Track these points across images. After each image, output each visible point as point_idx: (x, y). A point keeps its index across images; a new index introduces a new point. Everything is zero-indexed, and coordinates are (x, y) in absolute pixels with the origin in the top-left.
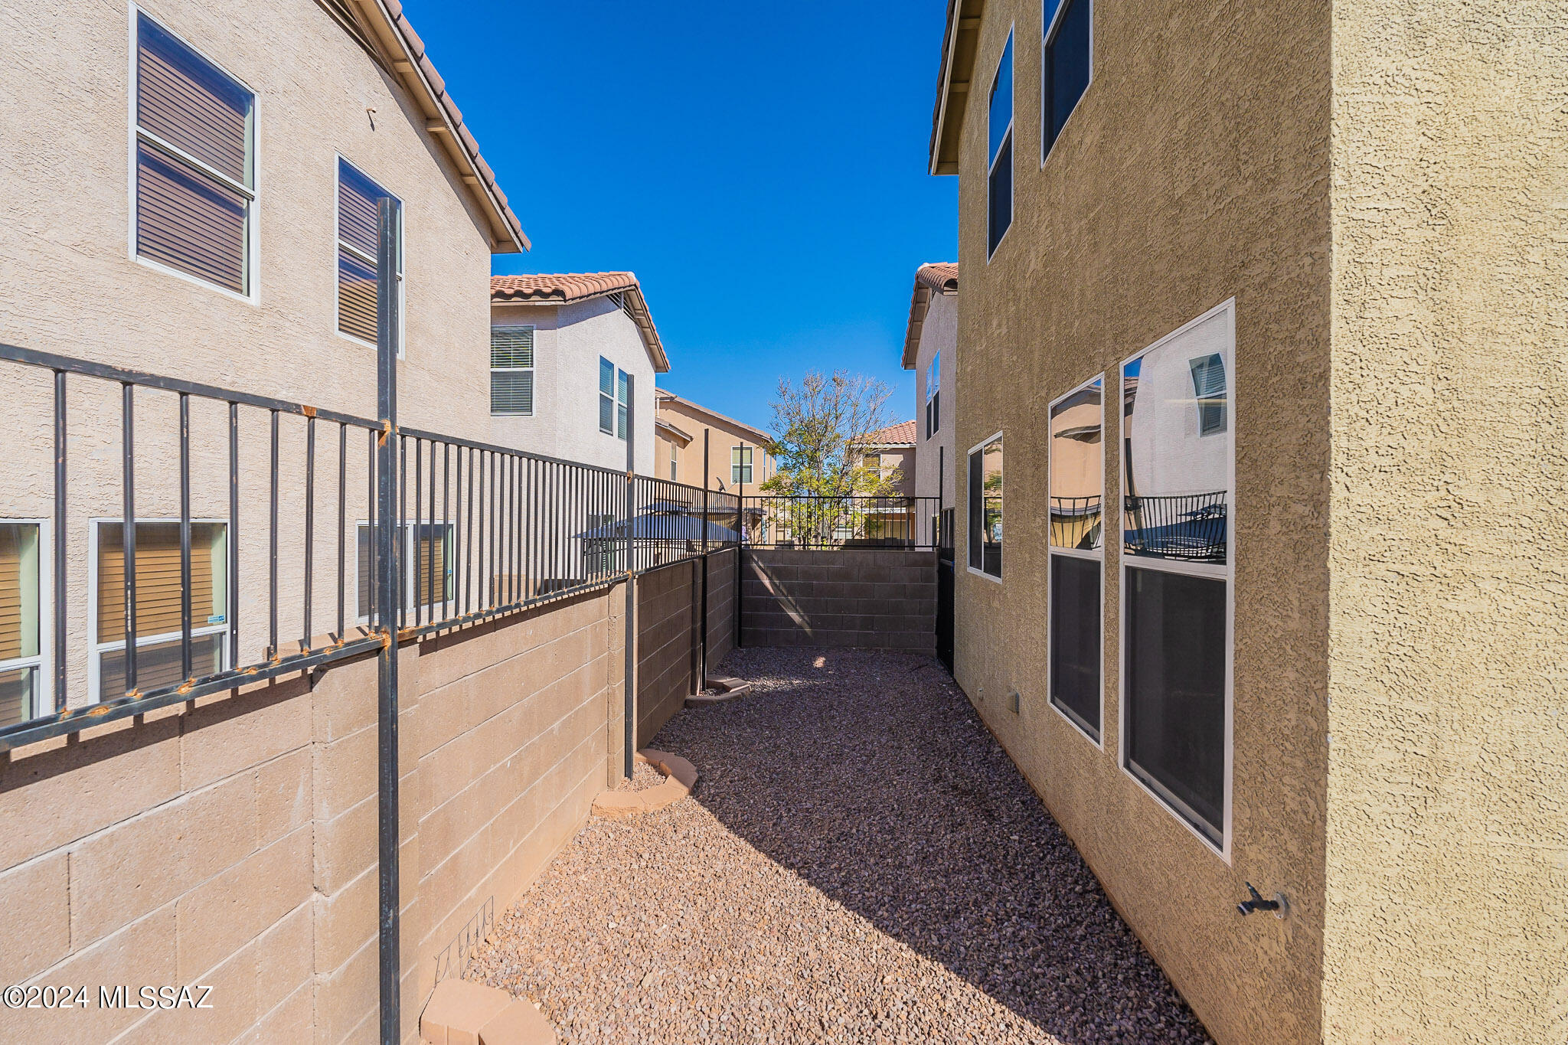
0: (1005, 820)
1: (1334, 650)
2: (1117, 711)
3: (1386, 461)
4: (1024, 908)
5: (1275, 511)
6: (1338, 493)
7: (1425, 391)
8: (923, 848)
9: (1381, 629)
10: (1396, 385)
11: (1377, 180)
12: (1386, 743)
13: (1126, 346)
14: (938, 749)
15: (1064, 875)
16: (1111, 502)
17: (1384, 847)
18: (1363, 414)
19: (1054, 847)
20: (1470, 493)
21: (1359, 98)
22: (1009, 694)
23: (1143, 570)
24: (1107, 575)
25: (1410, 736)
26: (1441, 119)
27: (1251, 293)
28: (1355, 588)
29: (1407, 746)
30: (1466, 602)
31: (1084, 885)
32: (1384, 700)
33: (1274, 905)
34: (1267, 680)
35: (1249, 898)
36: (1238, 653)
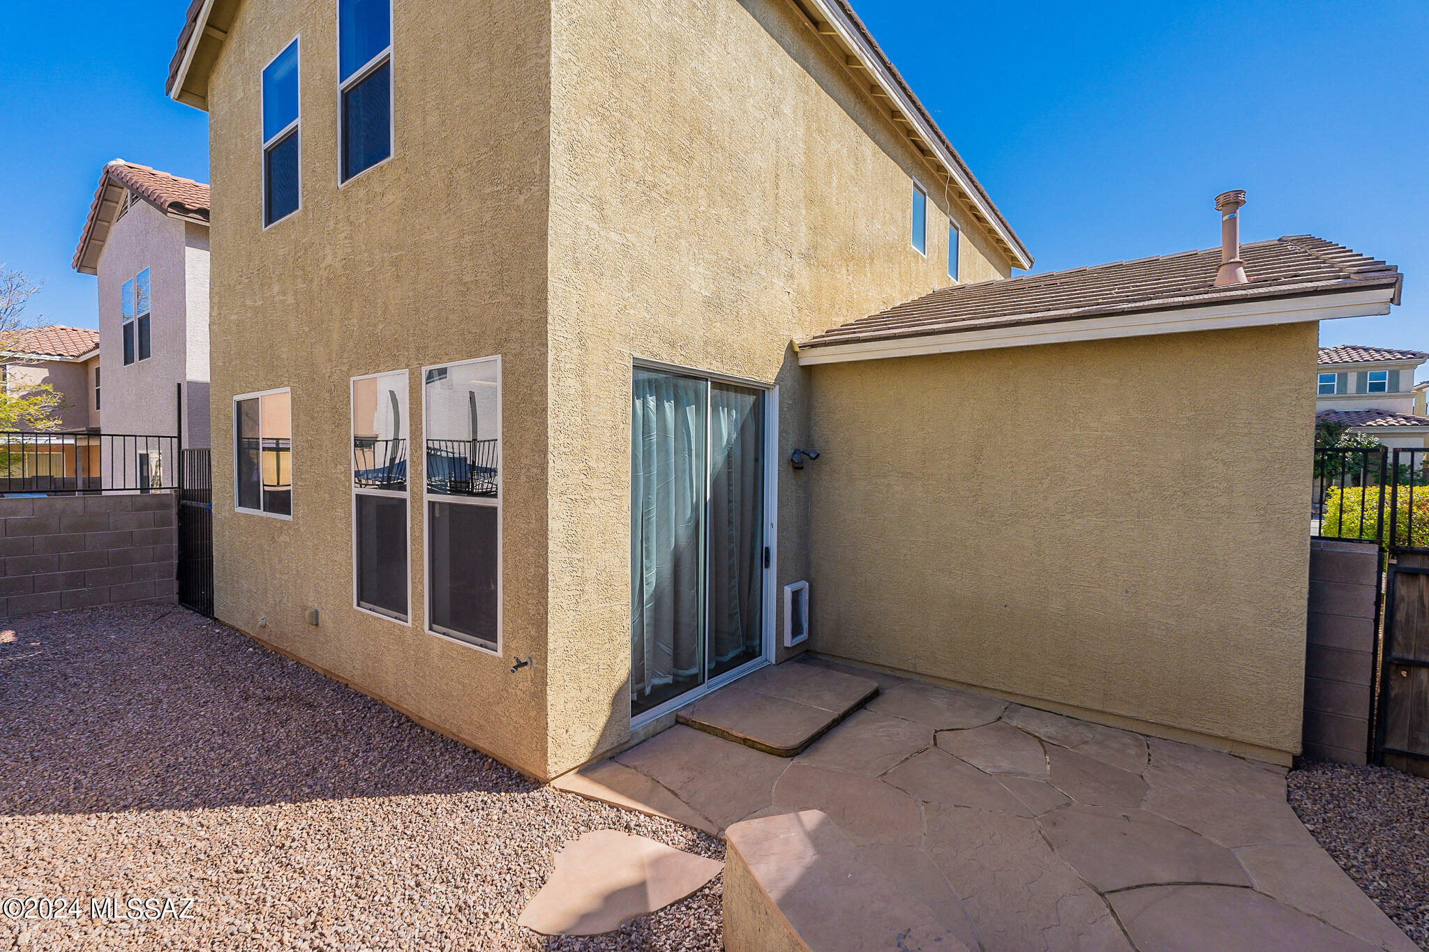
0: (325, 704)
1: (550, 535)
2: (423, 596)
3: (567, 450)
4: (364, 747)
5: (524, 471)
6: (551, 464)
7: (579, 419)
8: (262, 746)
9: (566, 524)
10: (570, 417)
11: (563, 324)
12: (567, 574)
13: (428, 358)
14: (233, 677)
15: (383, 721)
16: (415, 459)
17: (567, 619)
18: (559, 428)
19: (369, 708)
20: (593, 464)
21: (557, 285)
22: (307, 613)
23: (439, 503)
24: (413, 507)
25: (575, 569)
26: (583, 303)
27: (510, 357)
28: (557, 508)
29: (574, 574)
30: (592, 510)
31: (398, 721)
32: (567, 555)
33: (526, 664)
34: (520, 555)
35: (516, 664)
36: (504, 544)
